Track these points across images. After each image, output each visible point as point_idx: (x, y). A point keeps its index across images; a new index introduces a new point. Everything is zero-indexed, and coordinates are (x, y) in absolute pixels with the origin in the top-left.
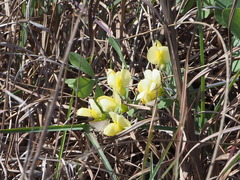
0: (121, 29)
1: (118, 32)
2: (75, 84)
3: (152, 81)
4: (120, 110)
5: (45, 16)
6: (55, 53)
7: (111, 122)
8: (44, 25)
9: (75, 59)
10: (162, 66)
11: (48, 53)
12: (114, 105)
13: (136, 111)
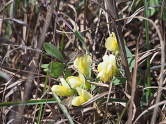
0: (85, 24)
1: (82, 27)
2: (49, 67)
3: (108, 64)
4: (85, 86)
5: (26, 15)
6: (34, 44)
7: (78, 95)
8: (25, 22)
9: (49, 48)
10: (117, 52)
11: (28, 44)
12: (80, 83)
13: (97, 87)
